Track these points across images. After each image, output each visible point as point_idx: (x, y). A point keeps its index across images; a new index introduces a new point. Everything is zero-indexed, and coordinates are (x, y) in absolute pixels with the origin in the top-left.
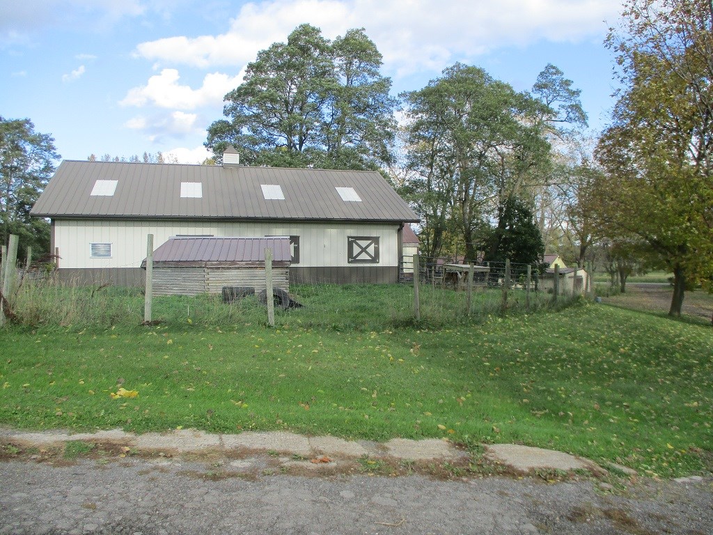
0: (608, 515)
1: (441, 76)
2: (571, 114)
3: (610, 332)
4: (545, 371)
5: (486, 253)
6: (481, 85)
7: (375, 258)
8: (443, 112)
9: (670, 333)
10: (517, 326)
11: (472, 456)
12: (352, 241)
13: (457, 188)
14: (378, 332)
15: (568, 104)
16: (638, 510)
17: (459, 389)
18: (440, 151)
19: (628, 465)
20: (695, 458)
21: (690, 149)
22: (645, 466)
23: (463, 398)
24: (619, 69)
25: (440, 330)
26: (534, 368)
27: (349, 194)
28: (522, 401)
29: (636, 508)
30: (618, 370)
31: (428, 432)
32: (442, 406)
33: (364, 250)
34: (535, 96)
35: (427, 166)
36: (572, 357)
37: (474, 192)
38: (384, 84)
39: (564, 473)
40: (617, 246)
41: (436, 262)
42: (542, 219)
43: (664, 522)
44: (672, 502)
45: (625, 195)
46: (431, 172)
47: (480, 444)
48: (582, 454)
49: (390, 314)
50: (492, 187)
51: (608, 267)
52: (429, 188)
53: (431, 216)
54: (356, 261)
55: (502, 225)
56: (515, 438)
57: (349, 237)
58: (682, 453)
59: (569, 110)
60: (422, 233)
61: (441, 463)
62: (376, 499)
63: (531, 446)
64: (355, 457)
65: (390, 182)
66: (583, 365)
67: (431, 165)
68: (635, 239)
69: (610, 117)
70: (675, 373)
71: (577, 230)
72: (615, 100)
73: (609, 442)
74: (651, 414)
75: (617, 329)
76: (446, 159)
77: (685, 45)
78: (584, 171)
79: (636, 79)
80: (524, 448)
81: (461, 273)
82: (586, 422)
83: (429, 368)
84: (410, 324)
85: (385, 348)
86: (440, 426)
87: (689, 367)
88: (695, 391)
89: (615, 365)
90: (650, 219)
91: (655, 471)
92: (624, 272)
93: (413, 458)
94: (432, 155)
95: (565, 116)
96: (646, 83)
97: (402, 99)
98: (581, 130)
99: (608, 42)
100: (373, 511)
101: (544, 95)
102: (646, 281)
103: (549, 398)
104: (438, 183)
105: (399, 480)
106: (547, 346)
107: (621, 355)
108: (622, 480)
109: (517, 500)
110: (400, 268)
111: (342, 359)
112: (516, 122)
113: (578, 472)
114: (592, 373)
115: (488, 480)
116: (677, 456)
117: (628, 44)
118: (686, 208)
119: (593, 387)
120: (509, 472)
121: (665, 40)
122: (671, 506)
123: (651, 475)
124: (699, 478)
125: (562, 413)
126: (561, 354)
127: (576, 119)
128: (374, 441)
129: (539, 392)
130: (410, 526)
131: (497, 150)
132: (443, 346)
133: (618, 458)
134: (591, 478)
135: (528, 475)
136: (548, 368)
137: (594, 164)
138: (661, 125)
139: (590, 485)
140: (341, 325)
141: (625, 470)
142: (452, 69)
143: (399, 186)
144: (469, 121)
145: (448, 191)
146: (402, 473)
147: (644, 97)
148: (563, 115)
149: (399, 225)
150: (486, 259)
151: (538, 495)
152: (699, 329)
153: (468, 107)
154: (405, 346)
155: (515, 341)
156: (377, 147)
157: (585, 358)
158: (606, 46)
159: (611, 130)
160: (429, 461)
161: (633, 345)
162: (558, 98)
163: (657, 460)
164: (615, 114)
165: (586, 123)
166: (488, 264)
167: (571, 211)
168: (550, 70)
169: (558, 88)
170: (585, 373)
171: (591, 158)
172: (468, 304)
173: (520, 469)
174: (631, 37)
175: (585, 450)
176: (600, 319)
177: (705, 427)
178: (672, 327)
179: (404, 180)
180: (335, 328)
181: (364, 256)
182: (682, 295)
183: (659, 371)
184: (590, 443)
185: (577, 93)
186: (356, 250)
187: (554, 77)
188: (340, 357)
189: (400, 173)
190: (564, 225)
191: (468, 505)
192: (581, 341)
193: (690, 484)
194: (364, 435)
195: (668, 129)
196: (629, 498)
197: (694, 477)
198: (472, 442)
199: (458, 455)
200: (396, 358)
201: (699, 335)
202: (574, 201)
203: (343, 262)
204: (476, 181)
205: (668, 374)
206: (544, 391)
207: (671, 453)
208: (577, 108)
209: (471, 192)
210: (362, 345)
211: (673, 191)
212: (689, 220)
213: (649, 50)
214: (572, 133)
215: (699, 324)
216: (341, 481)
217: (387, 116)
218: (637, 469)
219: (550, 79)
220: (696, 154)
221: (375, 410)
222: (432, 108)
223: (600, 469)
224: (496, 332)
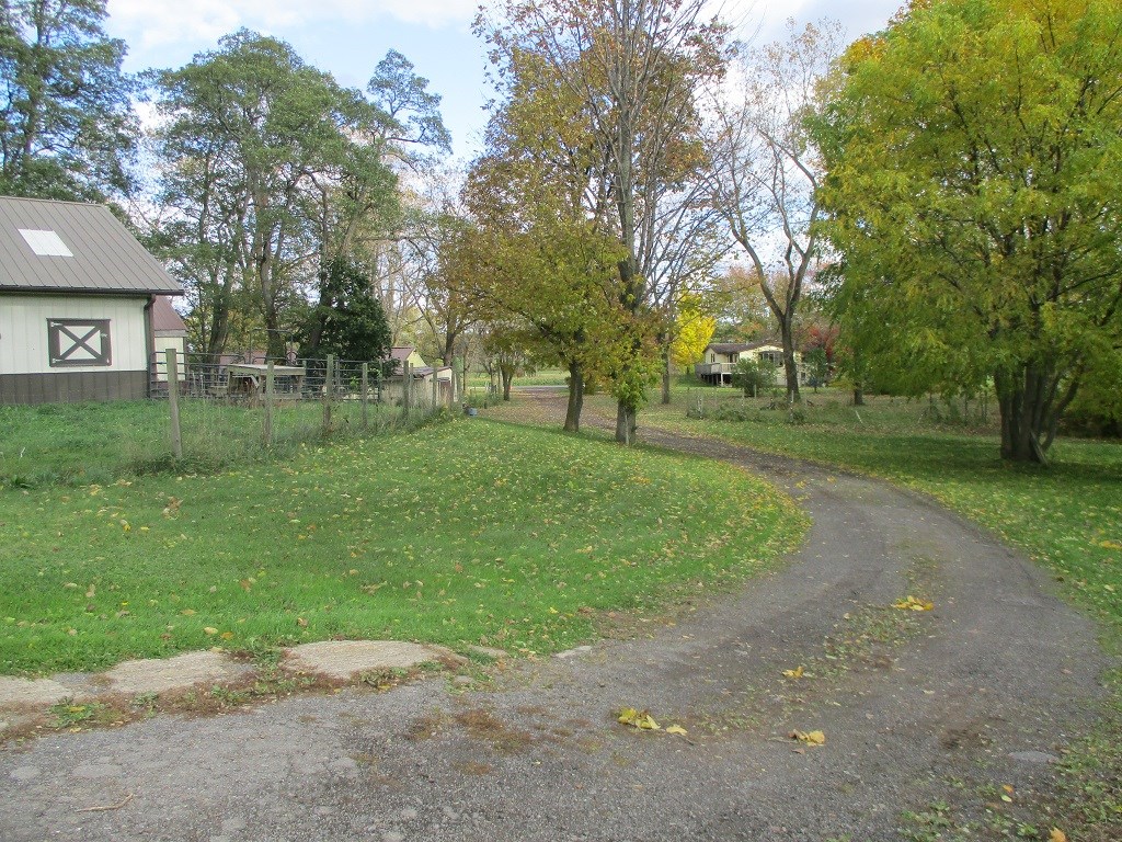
0: (462, 721)
1: (216, 48)
2: (427, 131)
3: (483, 458)
4: (385, 524)
5: (303, 345)
6: (283, 71)
7: (104, 356)
8: (221, 110)
9: (563, 454)
10: (347, 459)
11: (261, 669)
12: (55, 328)
13: (250, 239)
14: (104, 484)
15: (422, 115)
16: (504, 706)
17: (244, 567)
18: (219, 176)
19: (496, 645)
20: (584, 621)
21: (586, 196)
22: (519, 642)
23: (251, 579)
24: (493, 69)
25: (219, 472)
26: (369, 520)
27: (46, 243)
28: (347, 573)
29: (502, 704)
30: (492, 512)
31: (189, 642)
32: (215, 596)
33: (80, 343)
34: (372, 98)
35: (197, 200)
36: (428, 498)
37: (279, 248)
38: (111, 52)
39: (404, 672)
40: (497, 333)
41: (218, 361)
42: (391, 291)
43: (536, 717)
44: (550, 687)
45: (503, 258)
46: (206, 210)
47: (274, 648)
48: (432, 640)
49: (128, 451)
50: (308, 239)
51: (487, 363)
52: (202, 238)
53: (206, 286)
54: (64, 362)
55: (326, 301)
56: (334, 631)
57: (49, 320)
58: (568, 617)
59: (425, 125)
60: (192, 314)
61: (206, 690)
62: (83, 770)
63: (357, 640)
64: (45, 706)
65: (128, 223)
66: (443, 509)
67: (203, 199)
68: (518, 323)
69: (481, 140)
70: (567, 509)
71: (440, 309)
72: (487, 115)
73: (471, 617)
74: (532, 569)
75: (493, 453)
76: (230, 189)
77: (580, 45)
78: (445, 219)
79: (516, 88)
80: (345, 643)
81: (257, 378)
82: (442, 592)
83: (196, 537)
84: (162, 466)
85: (116, 511)
86: (207, 629)
87: (584, 499)
88: (591, 531)
89: (488, 505)
90: (537, 294)
91: (532, 647)
92: (507, 371)
93: (158, 689)
94: (206, 182)
95: (419, 133)
96: (530, 96)
97: (146, 81)
98: (442, 158)
99: (478, 27)
100: (75, 791)
101: (387, 97)
102: (538, 383)
103: (390, 564)
104: (218, 229)
105: (129, 731)
106: (391, 485)
107: (496, 490)
108: (486, 668)
109: (330, 725)
110: (150, 373)
111: (30, 538)
112: (343, 136)
113: (425, 666)
114: (455, 519)
115: (285, 704)
116: (562, 622)
117: (505, 34)
118: (583, 278)
119: (454, 539)
120: (321, 684)
121: (553, 35)
122: (548, 693)
123: (527, 654)
124: (587, 648)
125: (407, 584)
126: (412, 496)
127: (435, 140)
128: (85, 672)
129: (375, 556)
130: (143, 802)
131: (314, 180)
132: (223, 498)
133: (483, 638)
134: (443, 673)
135: (349, 684)
136: (391, 518)
137: (461, 210)
138: (550, 158)
139: (441, 684)
140: (31, 477)
141: (492, 652)
142: (234, 38)
143: (146, 232)
144: (268, 129)
145: (236, 244)
146: (136, 718)
147: (527, 116)
148: (416, 132)
149: (146, 298)
150: (301, 356)
151: (364, 712)
152: (601, 447)
153: (264, 106)
154: (154, 503)
155: (342, 481)
156: (103, 162)
157: (446, 499)
158: (475, 32)
159: (483, 160)
160: (184, 690)
161: (512, 474)
162: (408, 106)
163: (536, 632)
164: (489, 137)
165: (449, 148)
166: (304, 363)
167: (430, 281)
168: (393, 60)
169: (407, 90)
170: (445, 521)
171: (457, 202)
172: (268, 426)
173: (337, 677)
174: (509, 25)
175: (437, 633)
176: (470, 439)
177: (599, 579)
178: (567, 446)
179: (157, 221)
180: (19, 484)
181: (81, 354)
182: (580, 401)
183: (546, 508)
184: (445, 622)
185: (435, 100)
186: (65, 343)
187: (401, 71)
188: (26, 534)
189: (147, 210)
190: (422, 301)
191: (248, 747)
192: (441, 474)
193: (575, 658)
194: (68, 665)
195: (559, 165)
196: (494, 691)
197: (582, 648)
198: (262, 647)
199: (238, 670)
200: (135, 525)
201: (600, 455)
202: (434, 265)
203: (39, 364)
204: (282, 230)
205: (558, 511)
206: (383, 553)
207: (554, 618)
208: (435, 122)
209: (274, 247)
210: (72, 509)
211: (565, 255)
212: (586, 296)
213: (534, 47)
214: (429, 161)
215: (600, 439)
216: (14, 752)
217: (119, 109)
218: (508, 649)
219: (393, 73)
220: (594, 202)
221: (91, 618)
222: (201, 102)
223: (458, 657)
224: (313, 471)
